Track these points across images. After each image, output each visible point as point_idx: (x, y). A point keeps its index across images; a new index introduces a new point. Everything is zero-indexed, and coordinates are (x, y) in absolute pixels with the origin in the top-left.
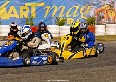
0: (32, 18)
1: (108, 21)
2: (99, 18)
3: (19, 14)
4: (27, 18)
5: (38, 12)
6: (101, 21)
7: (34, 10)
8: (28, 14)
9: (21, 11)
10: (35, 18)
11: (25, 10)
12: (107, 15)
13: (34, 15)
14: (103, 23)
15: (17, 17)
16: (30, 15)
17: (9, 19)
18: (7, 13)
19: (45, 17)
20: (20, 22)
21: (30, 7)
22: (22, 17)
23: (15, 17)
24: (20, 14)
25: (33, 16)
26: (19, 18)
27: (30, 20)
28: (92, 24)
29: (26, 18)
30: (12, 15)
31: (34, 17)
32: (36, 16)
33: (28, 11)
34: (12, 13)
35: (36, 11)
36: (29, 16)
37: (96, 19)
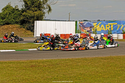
0: (111, 31)
3: (105, 29)
5: (114, 27)
7: (112, 26)
9: (106, 27)
11: (108, 27)
13: (112, 29)
15: (105, 30)
16: (110, 29)
17: (101, 31)
18: (100, 28)
19: (117, 30)
20: (106, 32)
21: (110, 25)
22: (107, 30)
30: (102, 29)
32: (113, 29)
33: (109, 27)
35: (113, 27)
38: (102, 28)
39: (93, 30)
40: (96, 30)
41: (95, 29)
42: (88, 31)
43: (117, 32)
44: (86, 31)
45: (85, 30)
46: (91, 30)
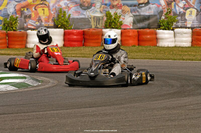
1: (38, 23)
2: (23, 19)
6: (26, 22)
12: (37, 14)
14: (29, 27)
28: (12, 28)
37: (18, 19)
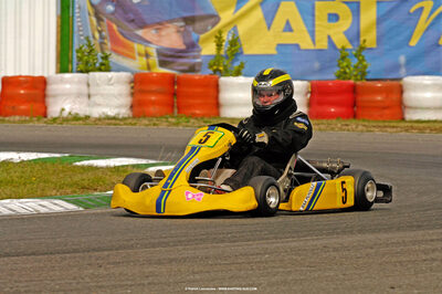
0: (362, 49)
3: (312, 34)
4: (343, 48)
8: (346, 33)
9: (321, 22)
10: (374, 46)
11: (334, 17)
13: (370, 38)
15: (306, 43)
16: (354, 35)
17: (274, 52)
18: (269, 28)
19: (413, 43)
20: (317, 65)
21: (355, 7)
22: (323, 44)
23: (297, 45)
24: (316, 33)
25: (365, 41)
26: (312, 47)
27: (355, 56)
29: (339, 47)
30: (288, 38)
31: (368, 45)
32: (379, 40)
33: (346, 22)
34: (285, 30)
35: (380, 21)
36: (351, 41)
38: (288, 28)
39: (208, 49)
40: (235, 42)
41: (226, 37)
42: (167, 58)
43: (408, 62)
44: (152, 50)
45: (139, 48)
46: (192, 46)
